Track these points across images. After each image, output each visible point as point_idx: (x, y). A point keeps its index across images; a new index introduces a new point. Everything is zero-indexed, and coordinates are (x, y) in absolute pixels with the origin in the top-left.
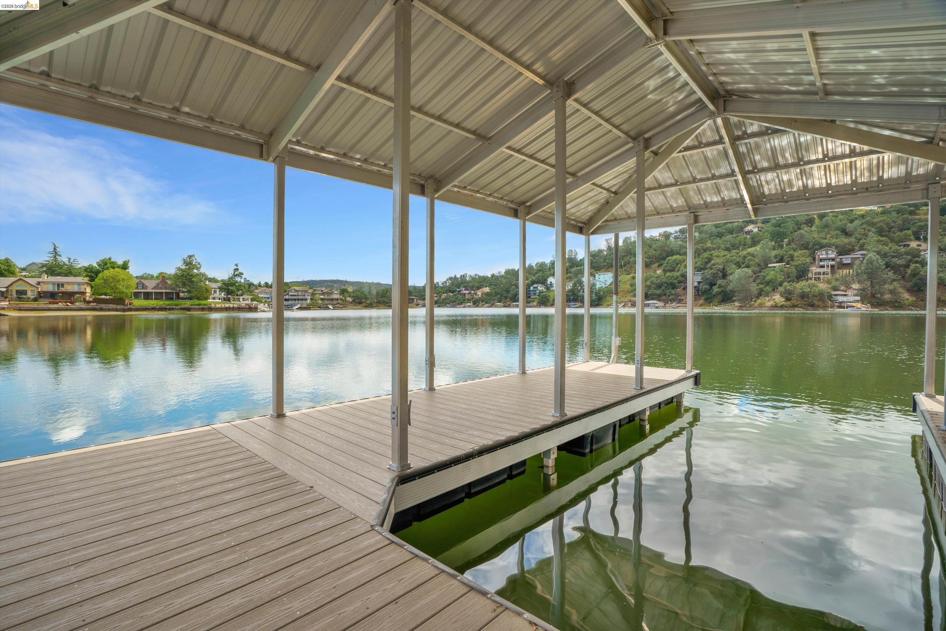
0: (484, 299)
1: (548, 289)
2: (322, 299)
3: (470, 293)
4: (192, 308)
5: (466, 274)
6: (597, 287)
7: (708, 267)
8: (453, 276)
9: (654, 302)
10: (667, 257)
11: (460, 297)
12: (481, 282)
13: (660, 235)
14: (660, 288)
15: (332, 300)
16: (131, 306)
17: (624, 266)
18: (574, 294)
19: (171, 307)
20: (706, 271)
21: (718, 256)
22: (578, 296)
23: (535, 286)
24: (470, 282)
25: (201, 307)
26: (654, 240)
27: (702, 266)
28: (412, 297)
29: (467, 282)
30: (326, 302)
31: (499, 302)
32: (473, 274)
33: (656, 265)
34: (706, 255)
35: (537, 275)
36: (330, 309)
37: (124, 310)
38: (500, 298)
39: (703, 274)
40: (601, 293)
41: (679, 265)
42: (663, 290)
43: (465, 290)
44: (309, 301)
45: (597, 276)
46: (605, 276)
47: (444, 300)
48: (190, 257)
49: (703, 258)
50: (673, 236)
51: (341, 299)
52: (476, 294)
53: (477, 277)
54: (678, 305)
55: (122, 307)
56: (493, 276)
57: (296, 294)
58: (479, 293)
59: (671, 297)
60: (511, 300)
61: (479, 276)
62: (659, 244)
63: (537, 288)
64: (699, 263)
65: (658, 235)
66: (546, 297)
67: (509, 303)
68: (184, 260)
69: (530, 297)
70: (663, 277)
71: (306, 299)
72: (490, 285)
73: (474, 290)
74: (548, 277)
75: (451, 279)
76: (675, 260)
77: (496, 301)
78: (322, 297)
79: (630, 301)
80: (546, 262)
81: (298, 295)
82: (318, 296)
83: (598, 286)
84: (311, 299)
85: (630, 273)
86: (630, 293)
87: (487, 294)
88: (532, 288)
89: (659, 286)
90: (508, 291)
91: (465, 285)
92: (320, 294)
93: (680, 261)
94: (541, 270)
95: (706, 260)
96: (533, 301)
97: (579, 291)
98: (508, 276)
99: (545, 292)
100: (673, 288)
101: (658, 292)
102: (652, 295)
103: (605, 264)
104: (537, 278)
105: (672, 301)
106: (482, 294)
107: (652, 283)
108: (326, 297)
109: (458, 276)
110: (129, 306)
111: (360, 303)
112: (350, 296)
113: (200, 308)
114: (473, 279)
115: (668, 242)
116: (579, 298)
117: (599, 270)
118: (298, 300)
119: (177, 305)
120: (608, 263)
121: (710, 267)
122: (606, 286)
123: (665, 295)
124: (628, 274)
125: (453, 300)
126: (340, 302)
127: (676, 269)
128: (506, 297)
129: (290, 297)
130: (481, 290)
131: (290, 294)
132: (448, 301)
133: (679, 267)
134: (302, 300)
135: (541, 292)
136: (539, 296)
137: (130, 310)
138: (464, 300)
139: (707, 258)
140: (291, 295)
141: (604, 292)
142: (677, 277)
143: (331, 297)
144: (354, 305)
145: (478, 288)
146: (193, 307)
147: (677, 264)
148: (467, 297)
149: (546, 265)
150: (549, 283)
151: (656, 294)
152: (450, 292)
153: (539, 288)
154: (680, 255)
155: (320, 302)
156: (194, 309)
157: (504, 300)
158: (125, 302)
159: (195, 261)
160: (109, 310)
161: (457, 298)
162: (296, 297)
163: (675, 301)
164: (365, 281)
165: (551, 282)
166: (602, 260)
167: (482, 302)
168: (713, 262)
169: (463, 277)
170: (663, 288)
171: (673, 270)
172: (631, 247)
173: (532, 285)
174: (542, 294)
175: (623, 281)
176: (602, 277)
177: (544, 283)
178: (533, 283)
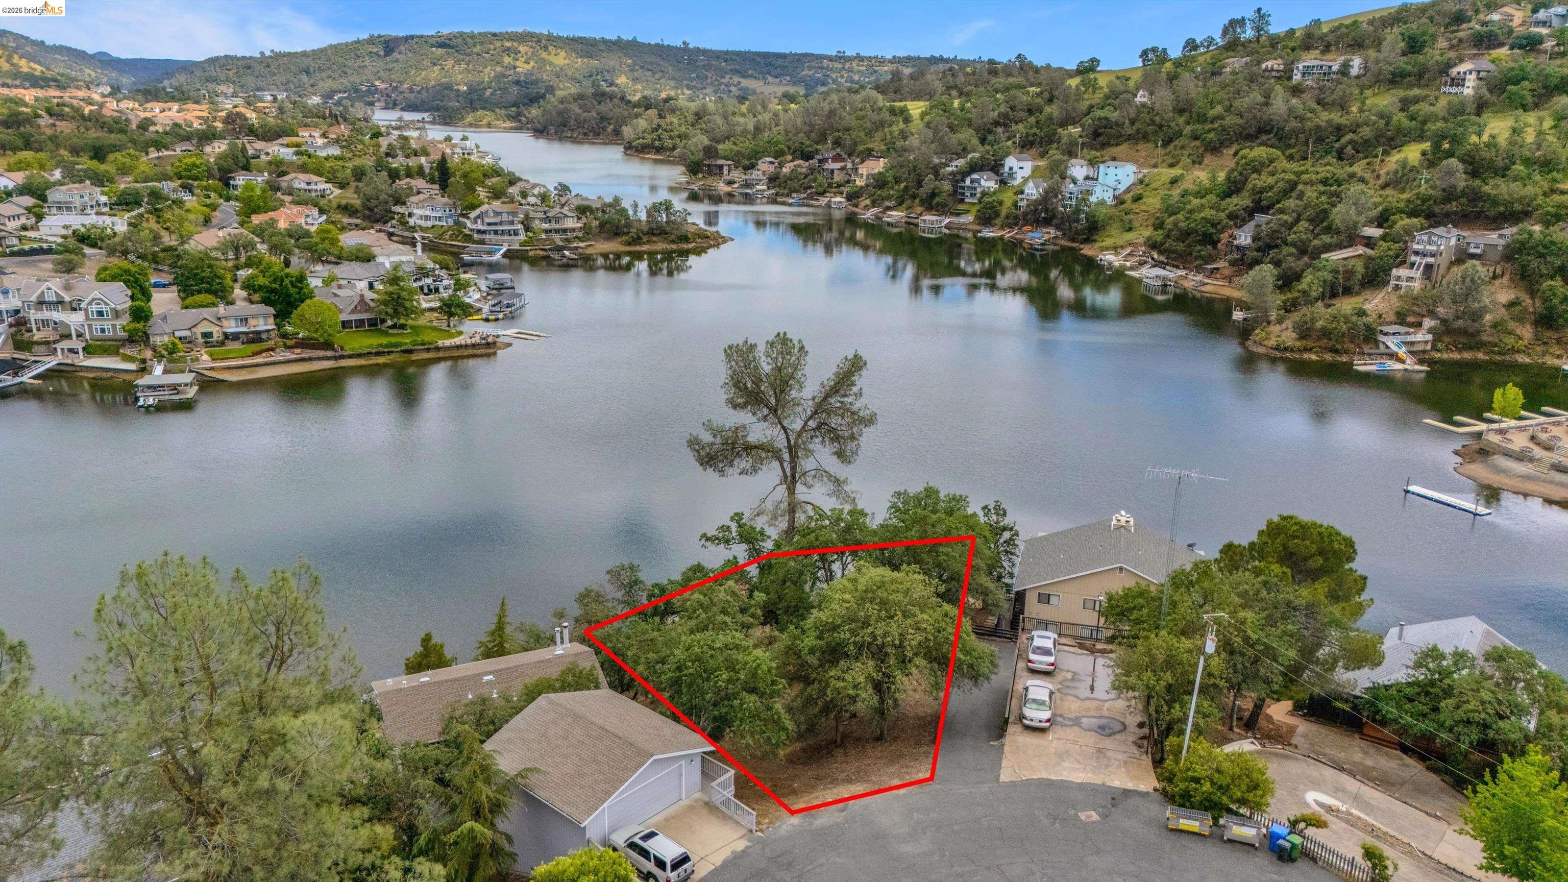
0: (870, 192)
1: (1003, 182)
2: (547, 231)
3: (843, 169)
4: (414, 348)
6: (1096, 196)
11: (821, 176)
15: (565, 231)
16: (344, 353)
22: (1055, 216)
23: (975, 176)
27: (1275, 199)
28: (719, 161)
30: (555, 236)
35: (984, 147)
40: (1102, 214)
42: (1188, 246)
43: (834, 159)
44: (522, 236)
45: (1103, 166)
46: (1118, 171)
47: (787, 179)
51: (581, 228)
52: (856, 171)
54: (1206, 281)
55: (330, 353)
57: (497, 220)
58: (863, 169)
59: (1198, 262)
60: (923, 204)
63: (979, 180)
66: (994, 205)
67: (919, 211)
69: (961, 201)
71: (516, 232)
72: (886, 156)
73: (853, 162)
74: (1008, 153)
77: (893, 199)
78: (546, 226)
79: (1142, 246)
81: (501, 223)
82: (537, 223)
83: (1098, 195)
84: (527, 230)
87: (879, 179)
88: (968, 182)
89: (1187, 234)
90: (918, 183)
92: (542, 220)
96: (968, 212)
97: (1059, 203)
99: (995, 193)
100: (1206, 244)
101: (1181, 247)
105: (1200, 269)
106: (868, 177)
108: (554, 226)
110: (340, 353)
117: (1114, 149)
118: (503, 232)
122: (1116, 195)
123: (1190, 254)
124: (1169, 166)
125: (806, 183)
126: (580, 234)
129: (486, 228)
130: (866, 166)
131: (486, 219)
132: (795, 185)
134: (510, 232)
135: (985, 194)
136: (981, 202)
137: (342, 357)
138: (830, 185)
140: (489, 224)
142: (1218, 223)
143: (562, 227)
144: (606, 240)
145: (862, 160)
148: (837, 178)
150: (1007, 169)
151: (1175, 251)
152: (802, 155)
153: (983, 182)
157: (908, 202)
158: (333, 346)
161: (815, 180)
162: (498, 228)
163: (1202, 267)
165: (1011, 169)
167: (865, 197)
173: (969, 174)
174: (986, 199)
175: (1153, 185)
176: (1112, 171)
177: (995, 167)
178: (974, 168)
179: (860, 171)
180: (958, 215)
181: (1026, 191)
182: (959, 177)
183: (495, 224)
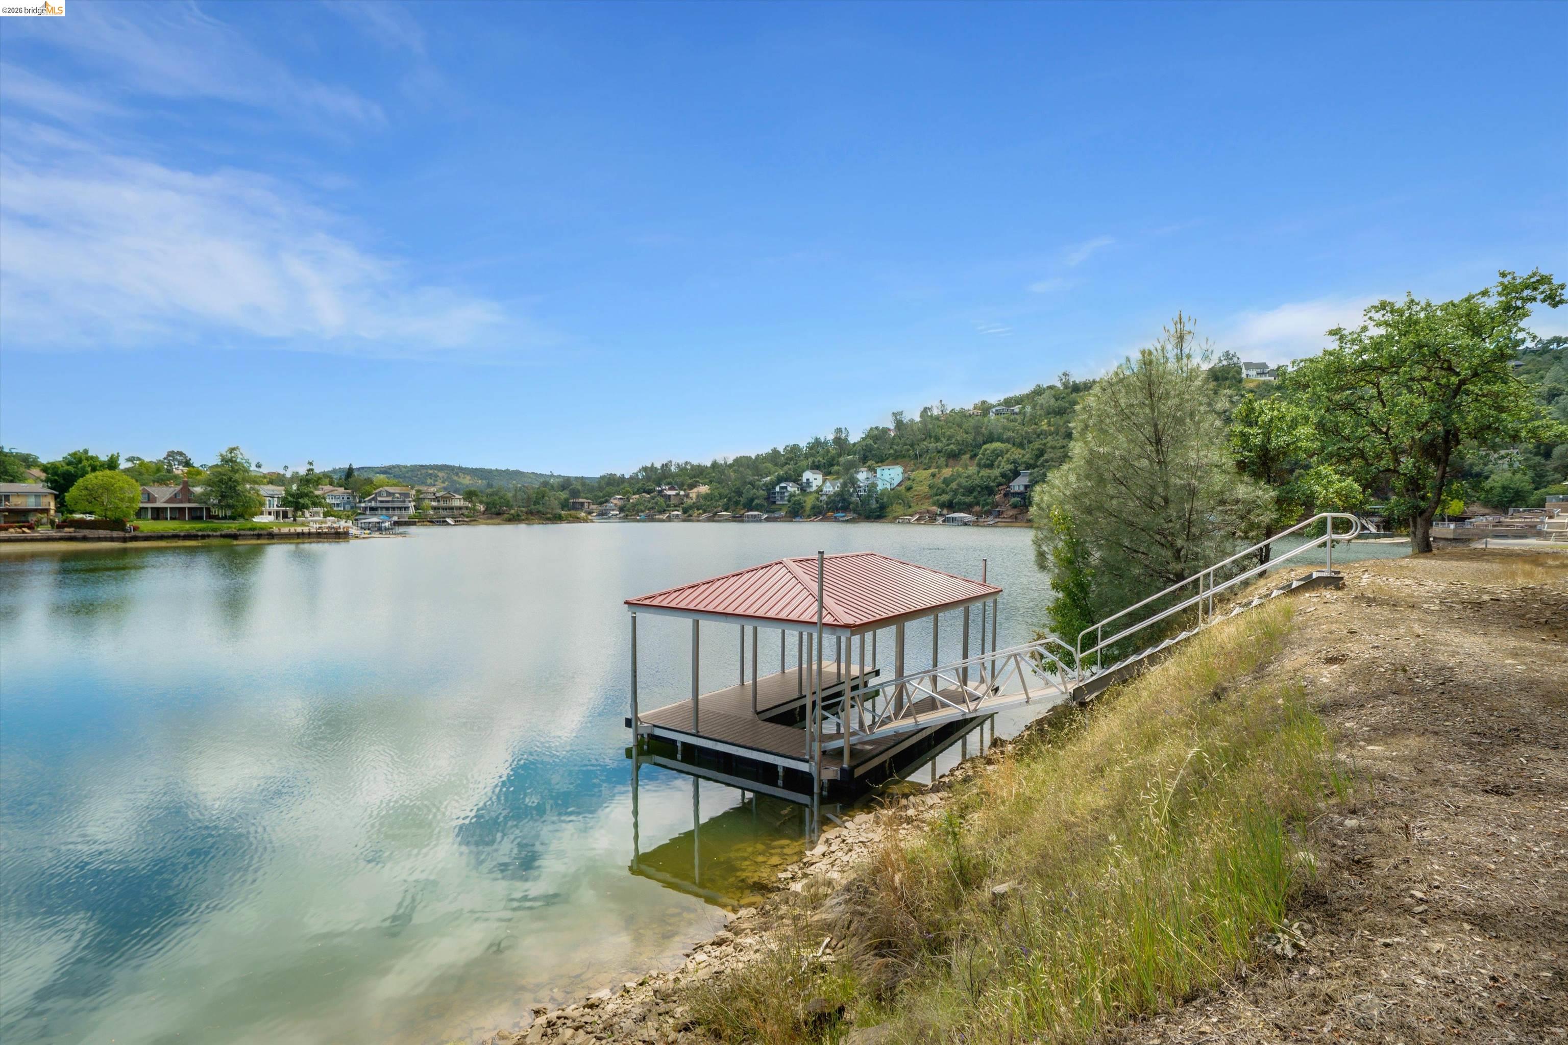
0: (701, 506)
1: (804, 488)
2: (435, 508)
3: (678, 494)
4: (240, 535)
5: (671, 462)
6: (878, 488)
7: (1038, 463)
8: (649, 466)
9: (962, 515)
10: (985, 443)
11: (661, 500)
12: (696, 474)
13: (975, 408)
14: (971, 493)
15: (452, 508)
16: (137, 533)
17: (920, 456)
18: (844, 500)
19: (205, 533)
20: (1036, 470)
21: (1053, 448)
22: (850, 503)
23: (783, 485)
24: (676, 475)
25: (256, 532)
26: (965, 416)
27: (1032, 462)
28: (581, 500)
29: (673, 475)
30: (442, 513)
31: (726, 510)
32: (681, 461)
33: (967, 456)
34: (1037, 445)
35: (786, 468)
36: (448, 524)
37: (125, 540)
38: (727, 504)
39: (1031, 474)
40: (885, 500)
41: (1000, 458)
42: (975, 498)
43: (670, 489)
44: (412, 511)
45: (879, 471)
46: (891, 471)
47: (634, 505)
48: (232, 450)
49: (1032, 450)
50: (994, 410)
51: (467, 508)
52: (687, 496)
53: (689, 467)
54: (997, 520)
55: (121, 534)
56: (715, 465)
57: (390, 499)
58: (693, 493)
59: (986, 508)
60: (744, 507)
61: (692, 466)
62: (972, 422)
63: (786, 488)
64: (1028, 456)
65: (971, 408)
66: (800, 504)
67: (742, 512)
68: (221, 455)
69: (774, 502)
70: (975, 477)
71: (406, 508)
72: (711, 482)
73: (685, 490)
74: (804, 471)
75: (645, 469)
76: (994, 450)
77: (720, 509)
78: (434, 504)
79: (928, 512)
80: (801, 446)
81: (393, 501)
82: (427, 502)
83: (880, 487)
84: (416, 508)
85: (929, 468)
86: (928, 498)
87: (707, 497)
88: (777, 489)
89: (970, 491)
90: (739, 493)
91: (669, 480)
92: (431, 500)
93: (1002, 451)
94: (791, 459)
95: (1037, 452)
96: (780, 509)
97: (851, 495)
98: (741, 469)
99: (798, 495)
100: (989, 495)
101: (968, 500)
102: (959, 503)
103: (892, 451)
104: (786, 473)
105: (988, 513)
106: (698, 496)
107: (959, 485)
108: (442, 504)
109: (658, 465)
110: (133, 533)
111: (499, 514)
112: (481, 502)
113: (253, 535)
114: (682, 469)
115: (986, 419)
116: (851, 506)
117: (882, 461)
118: (394, 509)
119: (215, 530)
120: (896, 451)
121: (1042, 464)
122: (893, 487)
123: (978, 504)
124: (925, 469)
125: (650, 505)
126: (466, 512)
127: (996, 463)
128: (737, 503)
129: (379, 505)
130: (695, 490)
131: (379, 499)
132: (642, 508)
133: (1000, 462)
134: (400, 508)
135: (792, 495)
136: (789, 501)
137: (135, 539)
138: (668, 506)
139: (1038, 449)
140: (381, 502)
141: (889, 497)
142: (996, 478)
143: (449, 504)
144: (488, 518)
145: (692, 487)
146: (242, 532)
147: (998, 456)
148: (673, 501)
149: (800, 450)
150: (804, 480)
151: (965, 503)
152: (645, 492)
153: (789, 488)
154: (1003, 442)
155: (431, 512)
156: (244, 535)
157: (732, 507)
158: (125, 525)
159: (240, 456)
160: (99, 539)
161: (656, 503)
162: (389, 505)
163: (991, 514)
164: (494, 468)
165: (808, 480)
166: (888, 446)
167: (698, 509)
168: (1046, 457)
169: (665, 466)
170: (975, 493)
171: (990, 466)
172: (931, 426)
173: (778, 483)
174: (794, 499)
175: (918, 479)
176: (886, 472)
177: (796, 480)
178: (780, 480)
179: (691, 495)
180: (773, 512)
181: (825, 490)
182: (770, 487)
183: (388, 502)
